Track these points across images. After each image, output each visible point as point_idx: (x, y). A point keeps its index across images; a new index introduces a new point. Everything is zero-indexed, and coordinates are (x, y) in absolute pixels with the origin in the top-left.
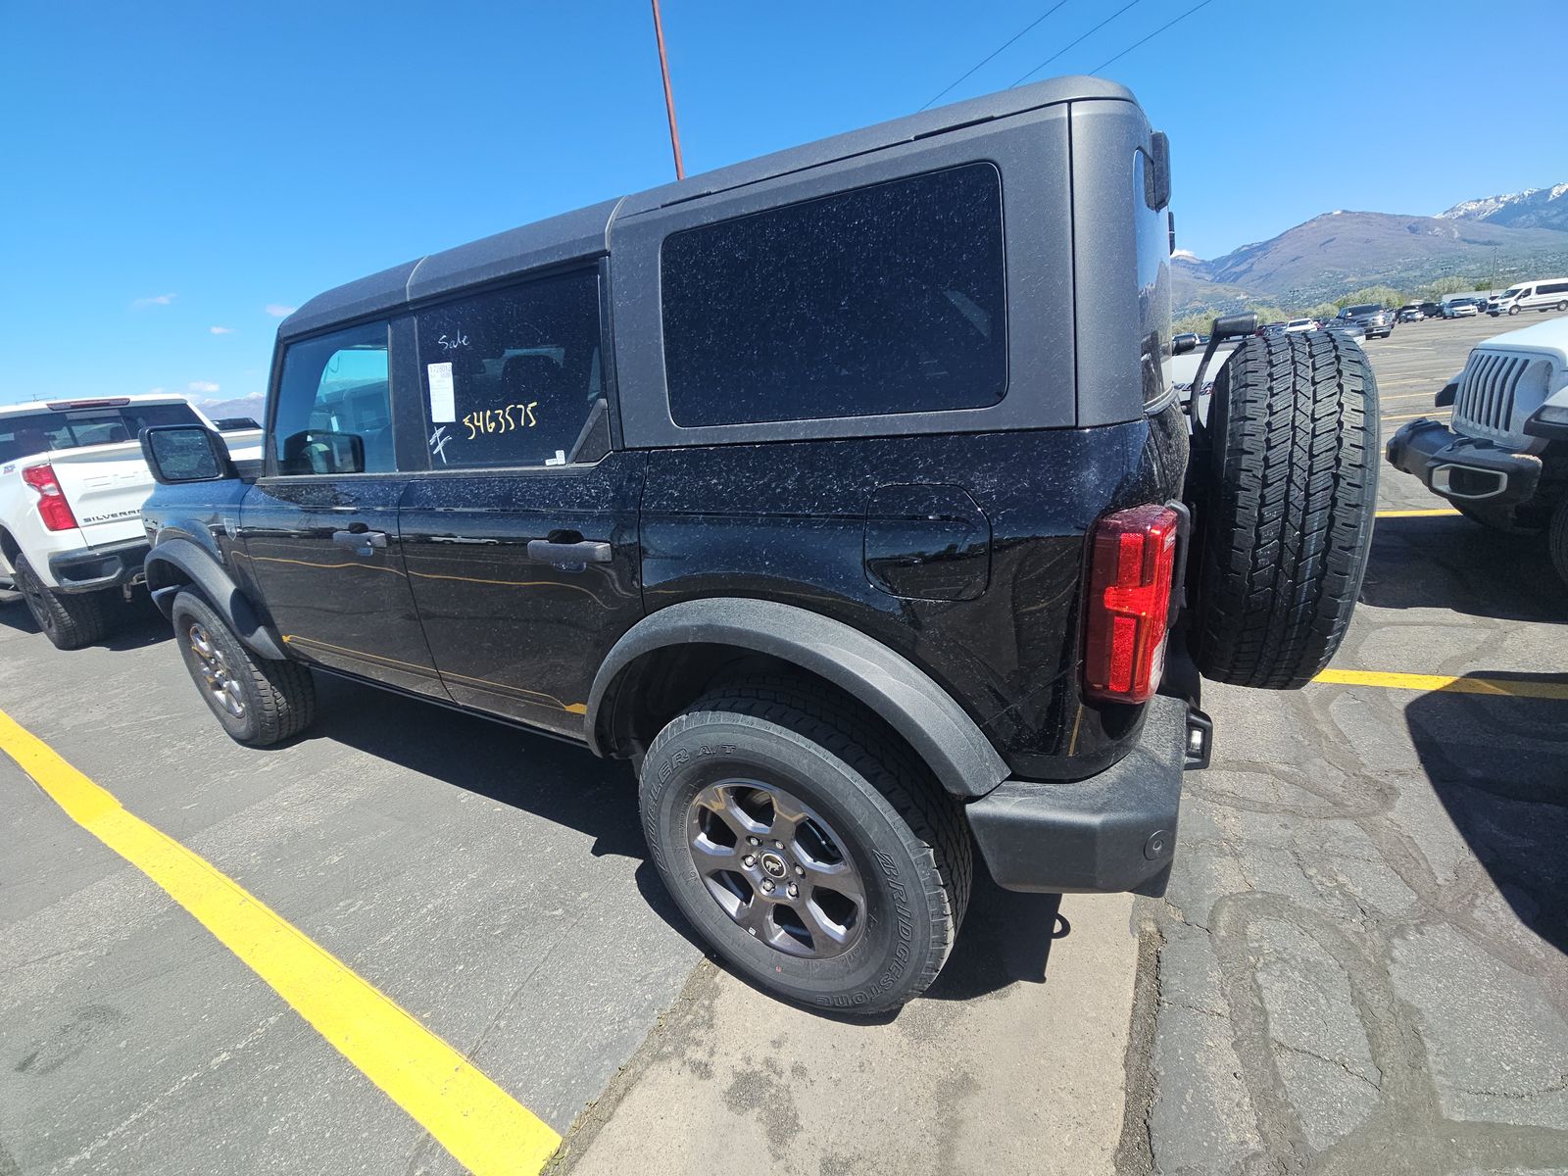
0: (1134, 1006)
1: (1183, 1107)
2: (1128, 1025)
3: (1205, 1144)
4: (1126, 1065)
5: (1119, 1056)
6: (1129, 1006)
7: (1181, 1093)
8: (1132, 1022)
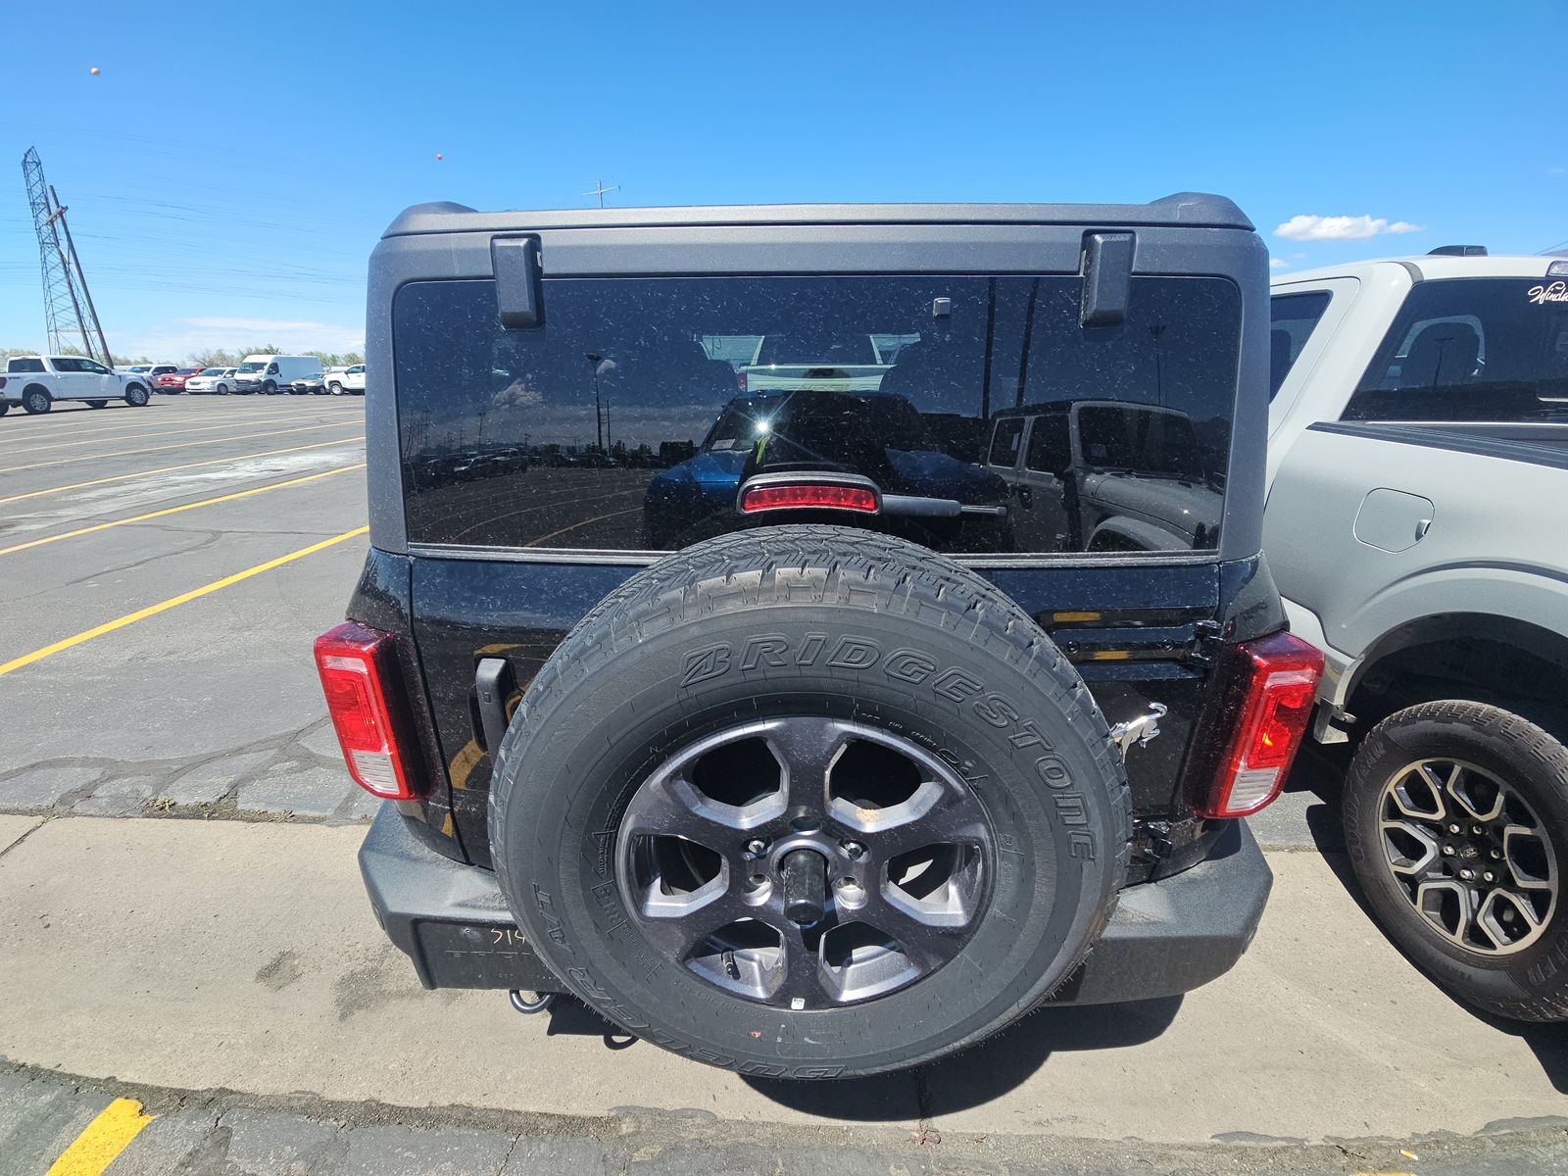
0: (519, 1113)
1: (400, 1149)
2: (495, 1106)
3: (364, 1165)
4: (453, 1106)
5: (463, 1099)
6: (518, 1107)
7: (413, 1148)
8: (500, 1111)
